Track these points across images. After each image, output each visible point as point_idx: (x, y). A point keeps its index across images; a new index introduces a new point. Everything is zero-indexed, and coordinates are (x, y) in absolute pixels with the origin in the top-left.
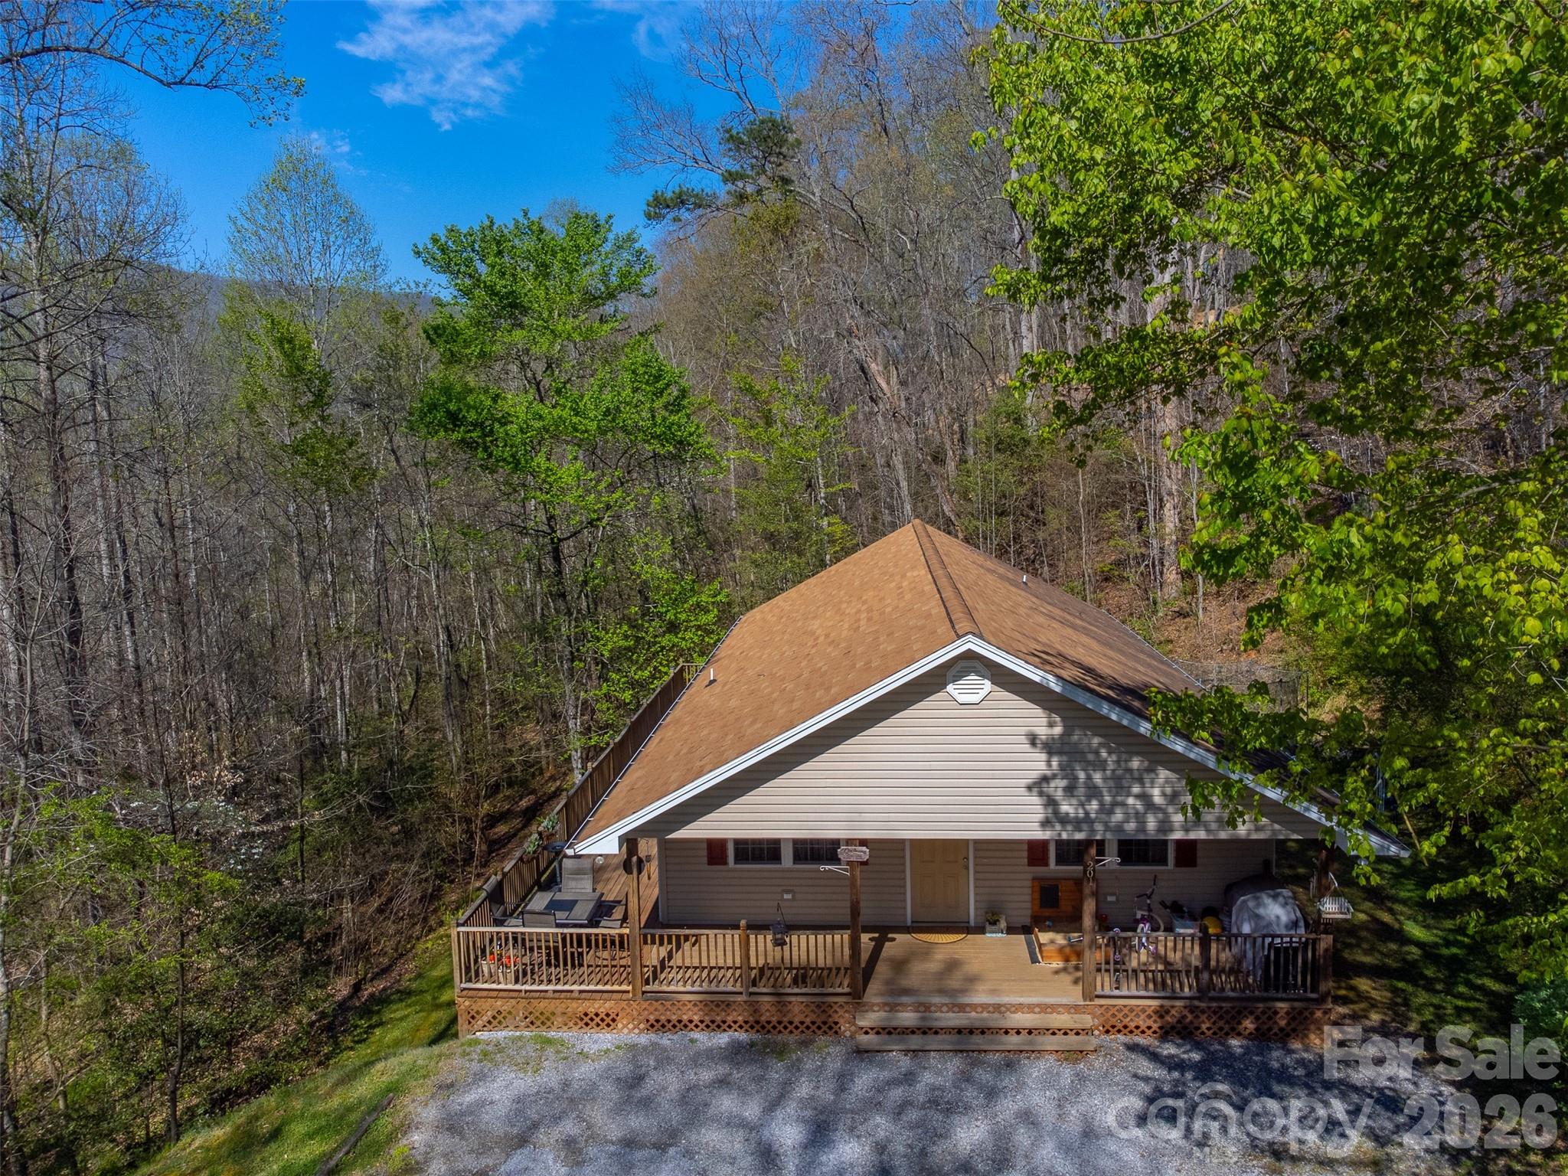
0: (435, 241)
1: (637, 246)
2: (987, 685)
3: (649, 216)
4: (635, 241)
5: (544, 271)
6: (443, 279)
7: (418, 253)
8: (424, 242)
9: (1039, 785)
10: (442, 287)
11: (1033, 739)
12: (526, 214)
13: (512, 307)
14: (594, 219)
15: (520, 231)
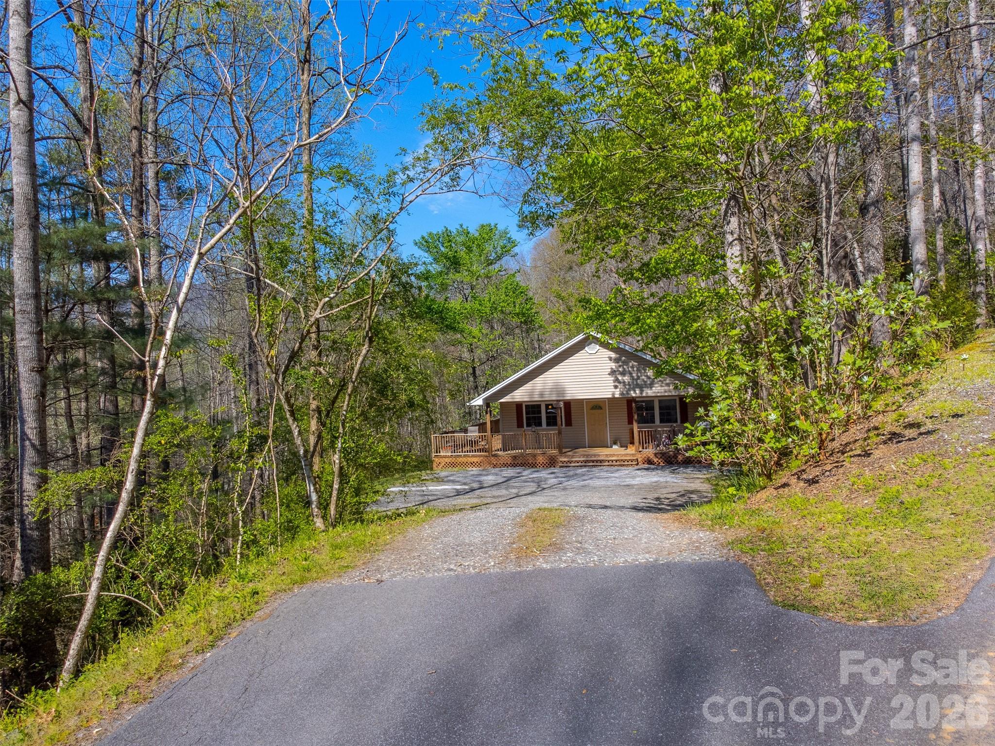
0: (423, 238)
1: (508, 236)
2: (598, 347)
3: (519, 226)
4: (507, 233)
5: (470, 250)
6: (426, 255)
7: (416, 244)
8: (418, 238)
9: (613, 372)
10: (426, 257)
11: (610, 359)
12: (461, 226)
13: (455, 263)
14: (490, 225)
15: (459, 233)
